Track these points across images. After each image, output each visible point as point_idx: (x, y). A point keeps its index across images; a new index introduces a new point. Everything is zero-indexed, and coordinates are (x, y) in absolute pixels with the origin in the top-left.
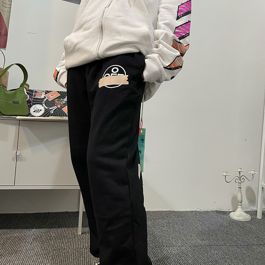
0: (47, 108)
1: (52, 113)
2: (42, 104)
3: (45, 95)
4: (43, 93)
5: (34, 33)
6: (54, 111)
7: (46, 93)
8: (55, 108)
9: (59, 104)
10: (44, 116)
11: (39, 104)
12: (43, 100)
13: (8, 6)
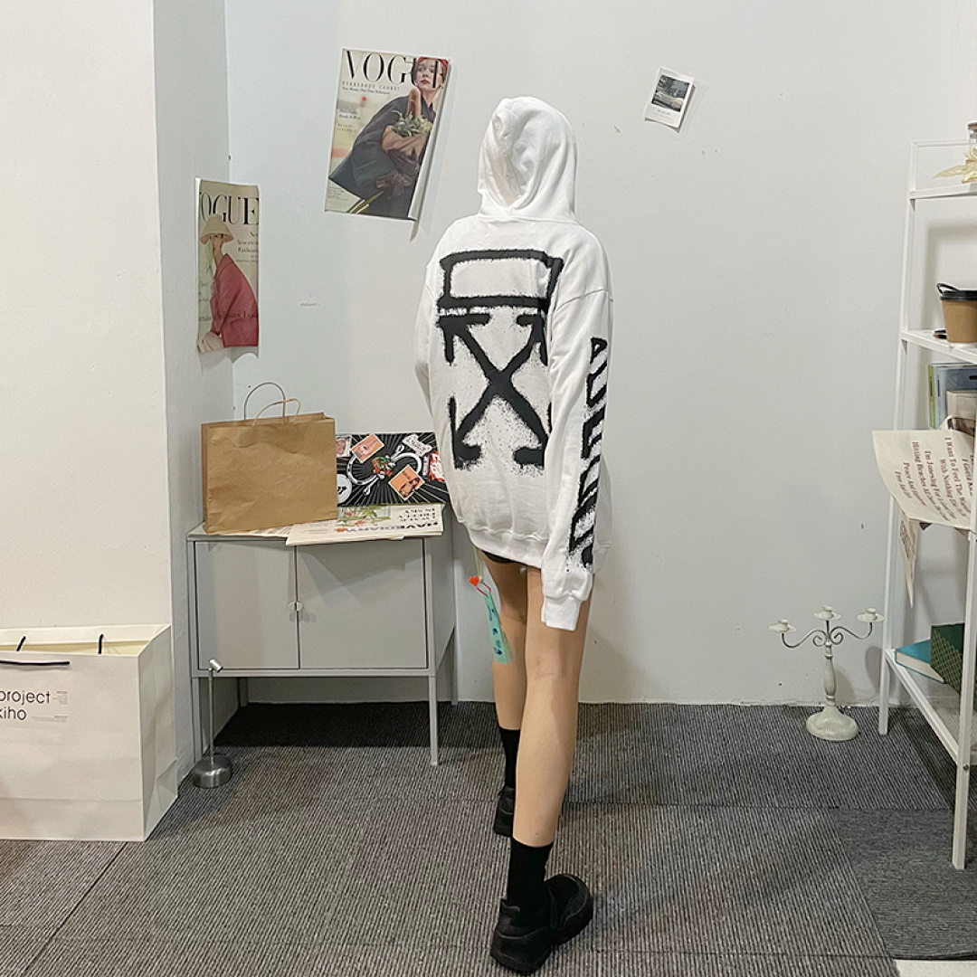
0: (356, 481)
5: (315, 304)
7: (354, 443)
8: (372, 480)
9: (382, 470)
10: (351, 502)
11: (339, 472)
12: (347, 462)
13: (252, 247)
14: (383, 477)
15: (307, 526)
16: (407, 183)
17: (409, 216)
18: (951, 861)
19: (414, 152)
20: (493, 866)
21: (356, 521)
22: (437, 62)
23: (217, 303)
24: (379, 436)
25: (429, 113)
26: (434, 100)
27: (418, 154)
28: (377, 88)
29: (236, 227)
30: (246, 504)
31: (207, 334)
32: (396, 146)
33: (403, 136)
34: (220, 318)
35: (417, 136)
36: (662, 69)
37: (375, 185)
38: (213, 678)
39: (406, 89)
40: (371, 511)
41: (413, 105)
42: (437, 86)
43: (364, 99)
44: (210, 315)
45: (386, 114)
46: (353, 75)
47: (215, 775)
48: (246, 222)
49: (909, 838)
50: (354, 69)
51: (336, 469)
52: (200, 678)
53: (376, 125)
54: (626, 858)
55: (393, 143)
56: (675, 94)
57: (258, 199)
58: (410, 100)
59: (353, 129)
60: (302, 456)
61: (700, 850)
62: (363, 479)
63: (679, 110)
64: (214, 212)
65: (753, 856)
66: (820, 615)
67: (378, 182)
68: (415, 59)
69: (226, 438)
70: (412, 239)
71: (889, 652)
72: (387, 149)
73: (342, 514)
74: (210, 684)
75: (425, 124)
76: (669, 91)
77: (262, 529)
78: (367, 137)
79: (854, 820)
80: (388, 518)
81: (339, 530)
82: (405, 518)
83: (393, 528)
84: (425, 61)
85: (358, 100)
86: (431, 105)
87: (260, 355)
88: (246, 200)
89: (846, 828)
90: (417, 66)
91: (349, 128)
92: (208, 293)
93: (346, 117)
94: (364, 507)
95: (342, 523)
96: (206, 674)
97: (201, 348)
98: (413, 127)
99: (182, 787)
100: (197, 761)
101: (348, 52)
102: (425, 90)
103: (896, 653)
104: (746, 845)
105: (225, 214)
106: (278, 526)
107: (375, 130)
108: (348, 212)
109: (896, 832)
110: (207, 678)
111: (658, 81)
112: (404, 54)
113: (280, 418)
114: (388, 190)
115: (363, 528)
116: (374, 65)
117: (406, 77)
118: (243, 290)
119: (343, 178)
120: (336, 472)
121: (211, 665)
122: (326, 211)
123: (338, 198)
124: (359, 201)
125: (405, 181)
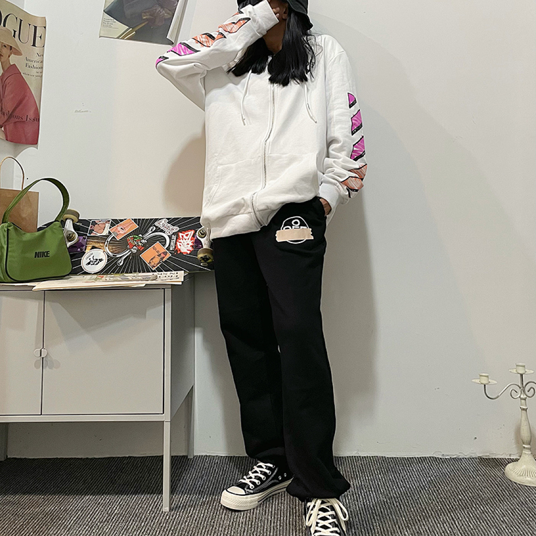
0: (111, 254)
1: (121, 264)
2: (102, 248)
3: (109, 230)
4: (107, 225)
6: (124, 259)
10: (105, 271)
12: (106, 240)
13: (37, 65)
14: (136, 251)
16: (167, 16)
17: (167, 37)
23: (1, 101)
34: (3, 114)
37: (141, 17)
48: (34, 45)
57: (45, 27)
62: (118, 253)
67: (143, 14)
88: (36, 27)
105: (15, 32)
108: (118, 38)
114: (151, 21)
118: (27, 98)
119: (115, 11)
122: (100, 37)
123: (111, 27)
124: (127, 30)
125: (166, 14)
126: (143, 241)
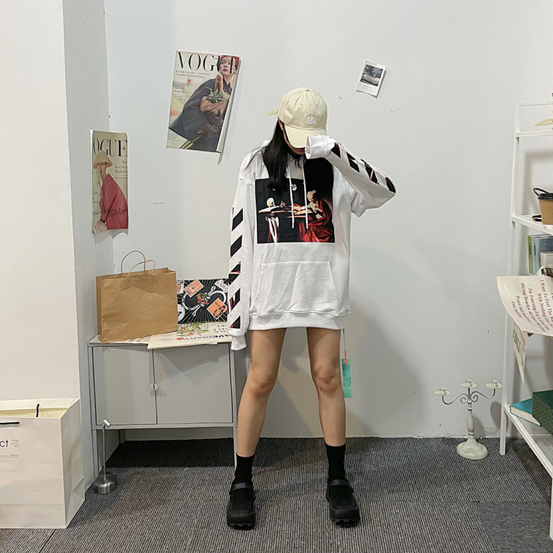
0: (187, 308)
1: (195, 315)
2: (180, 303)
3: (184, 289)
4: (182, 285)
5: (162, 203)
6: (197, 312)
7: (185, 285)
8: (197, 308)
9: (203, 301)
10: (184, 321)
11: (179, 303)
12: (182, 297)
13: (124, 170)
14: (203, 305)
15: (160, 337)
16: (215, 131)
17: (217, 150)
18: (549, 535)
19: (219, 112)
20: (275, 542)
21: (188, 333)
22: (232, 59)
23: (103, 204)
24: (201, 281)
25: (228, 89)
26: (230, 81)
27: (222, 113)
28: (197, 74)
29: (114, 158)
30: (124, 324)
31: (98, 222)
32: (208, 109)
33: (213, 103)
34: (105, 212)
35: (220, 102)
36: (366, 61)
37: (197, 133)
38: (105, 430)
39: (214, 75)
40: (197, 326)
41: (219, 84)
42: (232, 72)
43: (189, 81)
44: (100, 211)
45: (203, 89)
46: (182, 67)
47: (107, 487)
48: (120, 155)
49: (523, 521)
50: (183, 63)
51: (177, 301)
52: (97, 430)
53: (197, 96)
54: (354, 535)
55: (207, 107)
56: (374, 76)
57: (126, 141)
58: (217, 81)
59: (183, 99)
60: (156, 295)
61: (398, 529)
62: (191, 307)
63: (377, 85)
64: (101, 150)
65: (430, 533)
66: (464, 385)
67: (198, 130)
68: (219, 57)
69: (112, 285)
70: (219, 163)
71: (506, 407)
72: (203, 111)
73: (180, 329)
74: (104, 434)
75: (226, 95)
76: (371, 74)
77: (133, 339)
78: (192, 103)
79: (489, 509)
80: (207, 331)
81: (179, 339)
82: (218, 330)
83: (211, 337)
84: (225, 58)
85: (185, 82)
86: (229, 84)
87: (129, 234)
88: (120, 141)
89: (484, 514)
90: (221, 60)
91: (181, 98)
92: (98, 198)
93: (179, 92)
94: (193, 324)
95: (180, 334)
96: (101, 428)
97: (95, 231)
98: (218, 97)
99: (87, 494)
100: (96, 478)
101: (179, 53)
102: (226, 75)
103: (510, 407)
104: (426, 526)
105: (107, 151)
106: (142, 336)
107: (196, 99)
108: (181, 148)
109: (515, 517)
110: (102, 430)
111: (364, 68)
112: (213, 54)
113: (143, 271)
114: (204, 135)
115: (193, 337)
116: (195, 60)
117: (214, 67)
118: (118, 195)
119: (177, 128)
120: (177, 303)
121: (104, 423)
122: (167, 147)
123: (175, 140)
124: (187, 142)
125: (214, 129)
126: (208, 298)
